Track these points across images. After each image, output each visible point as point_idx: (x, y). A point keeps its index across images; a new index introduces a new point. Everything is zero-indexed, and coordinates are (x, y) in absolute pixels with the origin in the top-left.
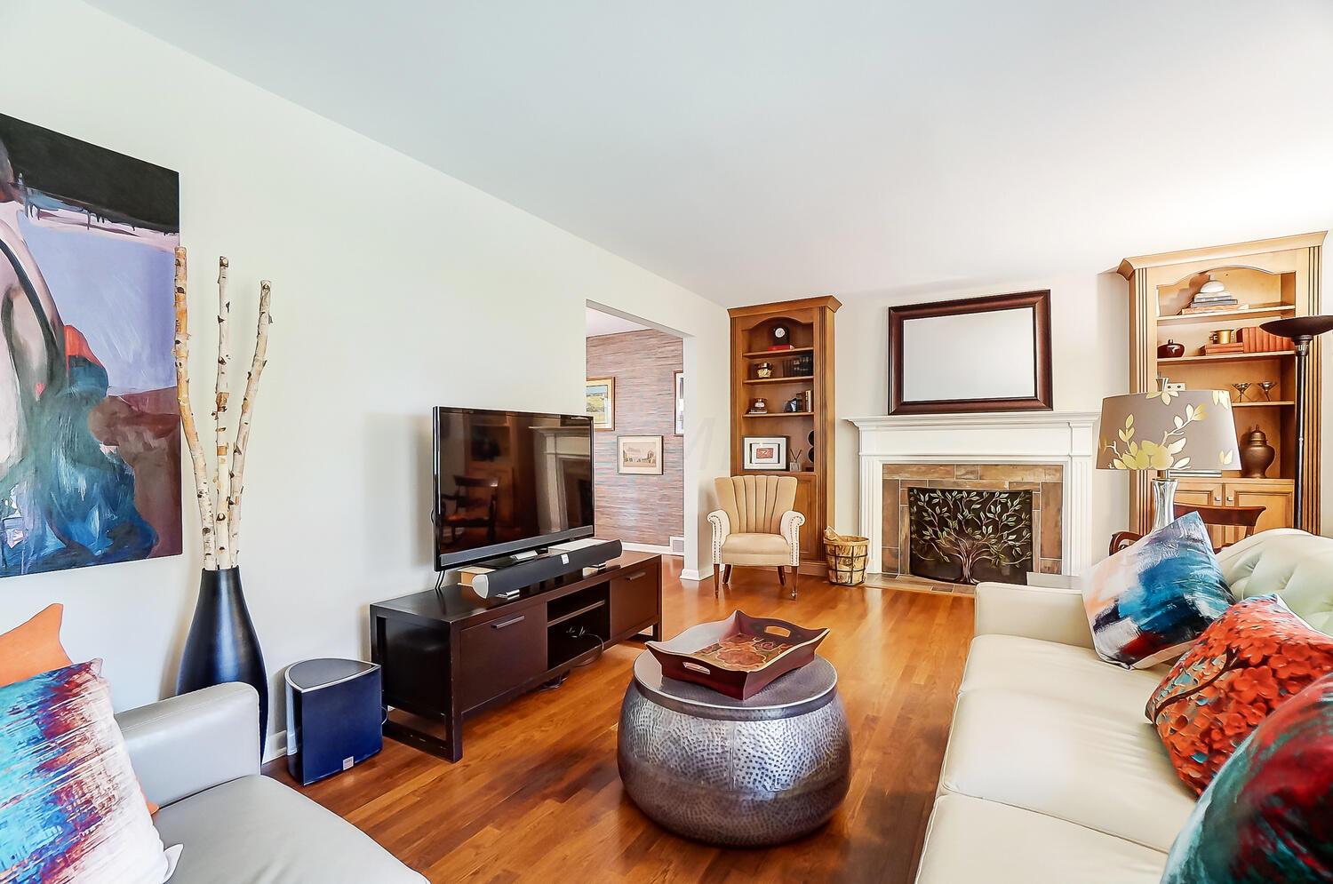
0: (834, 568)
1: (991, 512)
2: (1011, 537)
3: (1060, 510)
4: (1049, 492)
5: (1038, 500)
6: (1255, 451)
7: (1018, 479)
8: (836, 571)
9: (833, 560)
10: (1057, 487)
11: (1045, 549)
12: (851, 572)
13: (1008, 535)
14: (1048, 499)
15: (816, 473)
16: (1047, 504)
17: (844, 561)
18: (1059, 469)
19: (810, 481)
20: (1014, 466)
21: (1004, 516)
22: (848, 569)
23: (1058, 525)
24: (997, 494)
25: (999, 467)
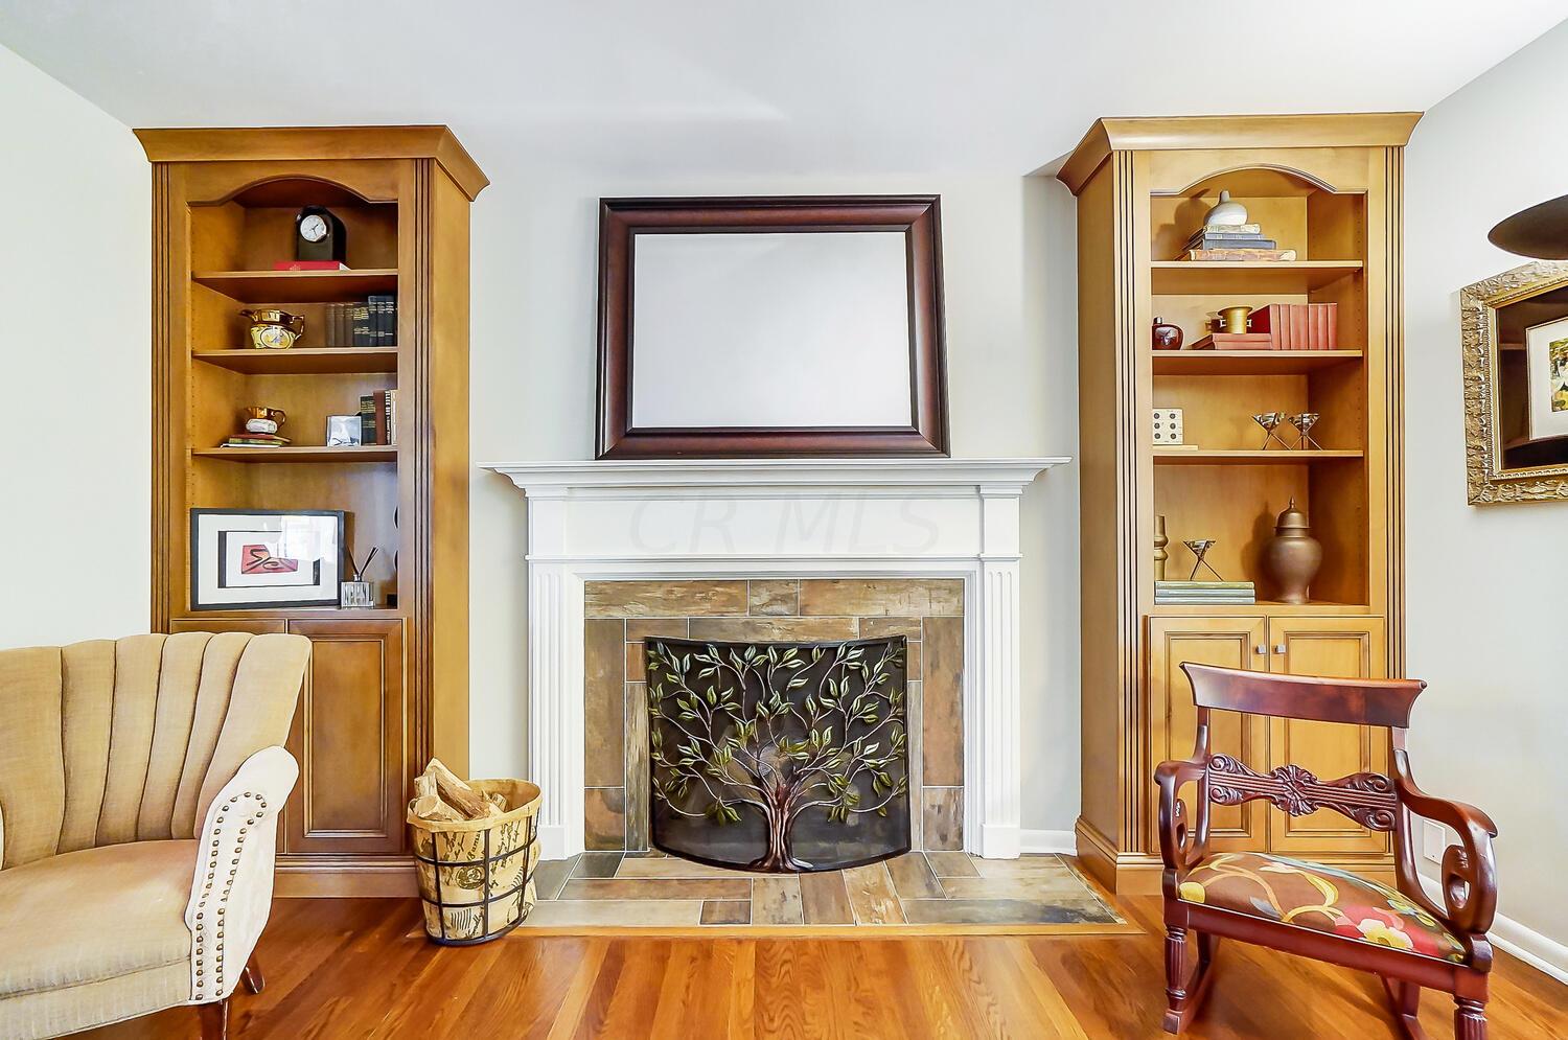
0: (434, 895)
1: (828, 694)
2: (871, 749)
3: (958, 678)
4: (937, 639)
5: (917, 660)
6: (1293, 549)
7: (878, 612)
8: (440, 905)
9: (431, 874)
10: (953, 627)
11: (931, 765)
12: (485, 904)
13: (864, 744)
14: (936, 654)
15: (405, 610)
16: (935, 666)
17: (462, 877)
18: (955, 587)
19: (384, 636)
20: (869, 584)
21: (856, 704)
22: (473, 895)
23: (955, 711)
24: (841, 651)
25: (840, 586)
